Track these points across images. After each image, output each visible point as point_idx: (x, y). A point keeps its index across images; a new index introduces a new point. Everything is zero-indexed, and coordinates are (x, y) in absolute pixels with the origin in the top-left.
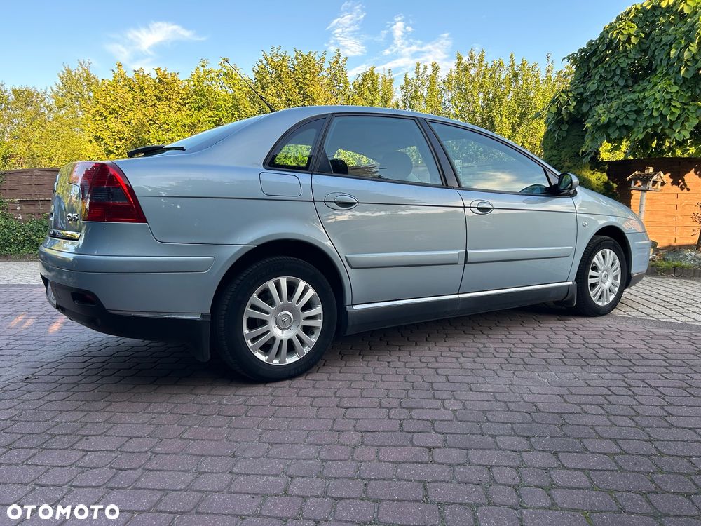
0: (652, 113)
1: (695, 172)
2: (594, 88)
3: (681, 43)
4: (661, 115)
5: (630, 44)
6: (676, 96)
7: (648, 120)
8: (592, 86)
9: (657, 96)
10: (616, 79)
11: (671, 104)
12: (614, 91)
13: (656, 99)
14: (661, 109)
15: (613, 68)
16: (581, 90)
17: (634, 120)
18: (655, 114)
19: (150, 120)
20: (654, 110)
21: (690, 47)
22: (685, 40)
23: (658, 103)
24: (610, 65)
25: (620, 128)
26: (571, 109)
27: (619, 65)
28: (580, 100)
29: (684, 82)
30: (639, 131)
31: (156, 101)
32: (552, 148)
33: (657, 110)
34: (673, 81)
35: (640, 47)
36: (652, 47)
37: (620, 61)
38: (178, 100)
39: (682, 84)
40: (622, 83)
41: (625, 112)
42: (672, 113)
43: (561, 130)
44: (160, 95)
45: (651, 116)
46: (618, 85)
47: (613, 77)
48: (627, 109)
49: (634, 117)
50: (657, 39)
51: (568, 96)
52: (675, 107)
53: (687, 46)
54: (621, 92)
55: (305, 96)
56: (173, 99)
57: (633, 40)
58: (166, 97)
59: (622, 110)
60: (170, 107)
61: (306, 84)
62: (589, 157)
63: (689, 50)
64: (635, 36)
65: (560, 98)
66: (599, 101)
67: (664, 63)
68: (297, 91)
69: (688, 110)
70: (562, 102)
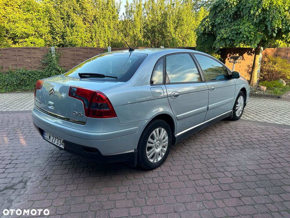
0: (243, 35)
1: (247, 53)
2: (219, 22)
3: (255, 8)
4: (247, 37)
5: (233, 5)
6: (253, 30)
7: (242, 38)
8: (218, 20)
9: (246, 29)
10: (227, 19)
11: (251, 33)
12: (227, 24)
13: (245, 30)
14: (247, 34)
15: (227, 14)
16: (213, 22)
17: (236, 37)
18: (245, 36)
19: (4, 16)
20: (244, 35)
21: (258, 10)
22: (257, 7)
23: (246, 32)
24: (225, 13)
25: (230, 40)
26: (210, 29)
27: (229, 13)
28: (213, 26)
29: (255, 24)
30: (237, 42)
31: (5, 6)
32: (201, 44)
33: (246, 35)
34: (251, 23)
35: (237, 6)
36: (242, 7)
37: (230, 11)
38: (17, 6)
39: (254, 25)
40: (230, 20)
41: (232, 34)
42: (251, 37)
43: (205, 37)
44: (7, 3)
45: (243, 37)
46: (228, 21)
47: (226, 18)
48: (233, 32)
49: (235, 36)
50: (244, 4)
51: (208, 24)
52: (252, 34)
53: (257, 10)
54: (229, 24)
55: (83, 8)
56: (14, 6)
57: (235, 4)
58: (11, 5)
59: (231, 33)
60: (13, 9)
61: (83, 3)
62: (217, 50)
63: (258, 12)
64: (236, 2)
65: (205, 24)
66: (221, 27)
67: (247, 15)
68: (79, 6)
69: (257, 36)
70: (206, 26)
